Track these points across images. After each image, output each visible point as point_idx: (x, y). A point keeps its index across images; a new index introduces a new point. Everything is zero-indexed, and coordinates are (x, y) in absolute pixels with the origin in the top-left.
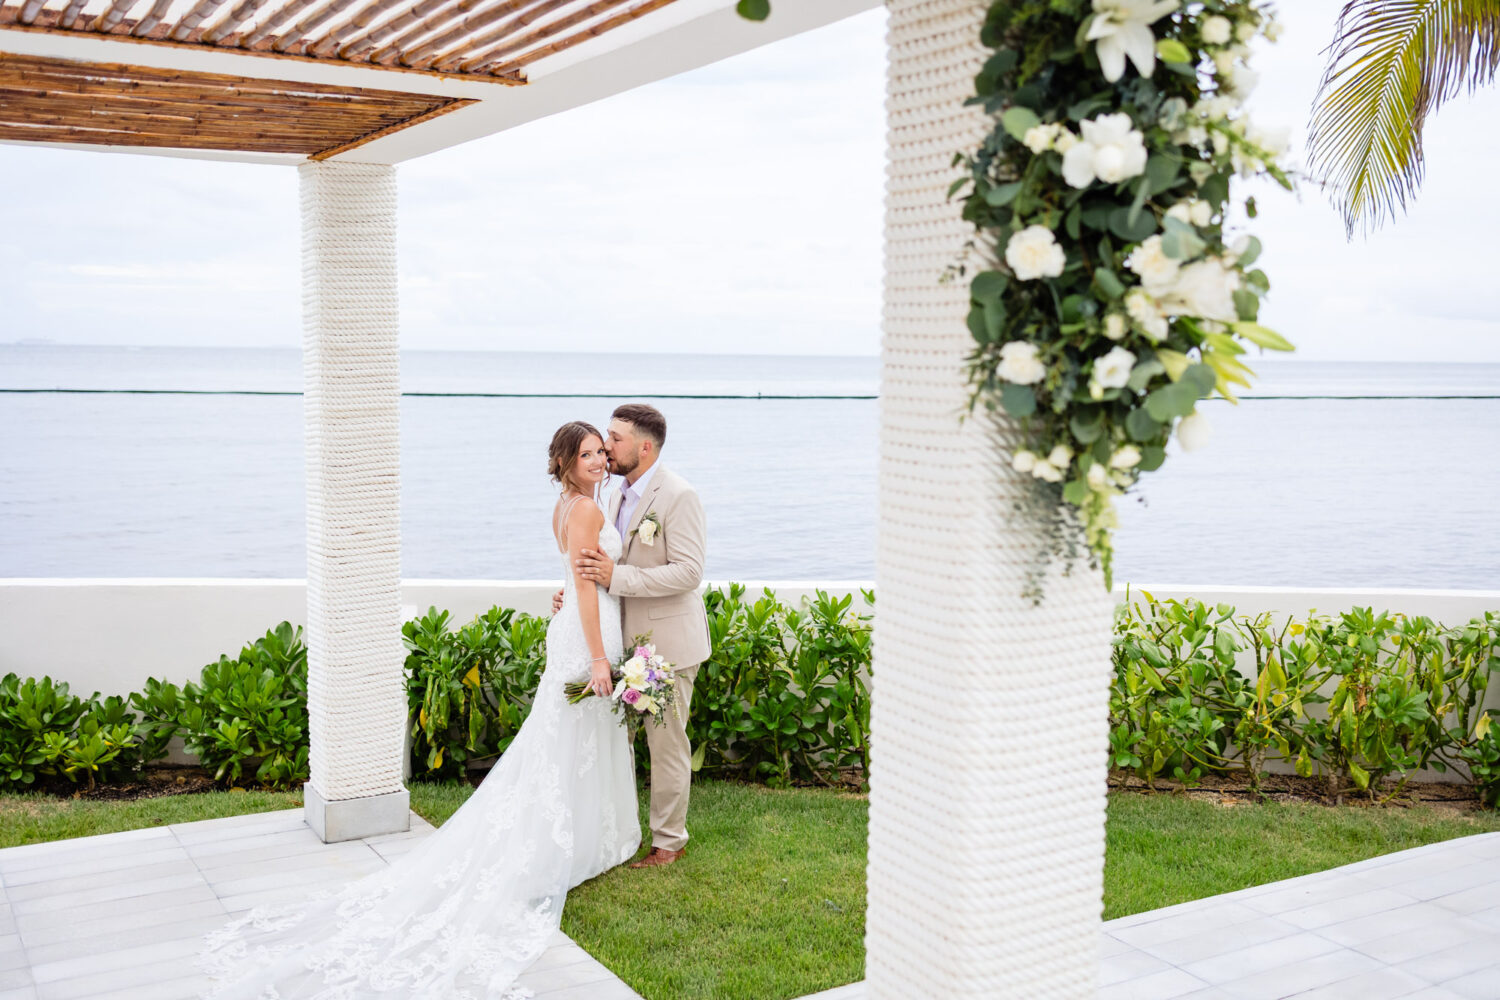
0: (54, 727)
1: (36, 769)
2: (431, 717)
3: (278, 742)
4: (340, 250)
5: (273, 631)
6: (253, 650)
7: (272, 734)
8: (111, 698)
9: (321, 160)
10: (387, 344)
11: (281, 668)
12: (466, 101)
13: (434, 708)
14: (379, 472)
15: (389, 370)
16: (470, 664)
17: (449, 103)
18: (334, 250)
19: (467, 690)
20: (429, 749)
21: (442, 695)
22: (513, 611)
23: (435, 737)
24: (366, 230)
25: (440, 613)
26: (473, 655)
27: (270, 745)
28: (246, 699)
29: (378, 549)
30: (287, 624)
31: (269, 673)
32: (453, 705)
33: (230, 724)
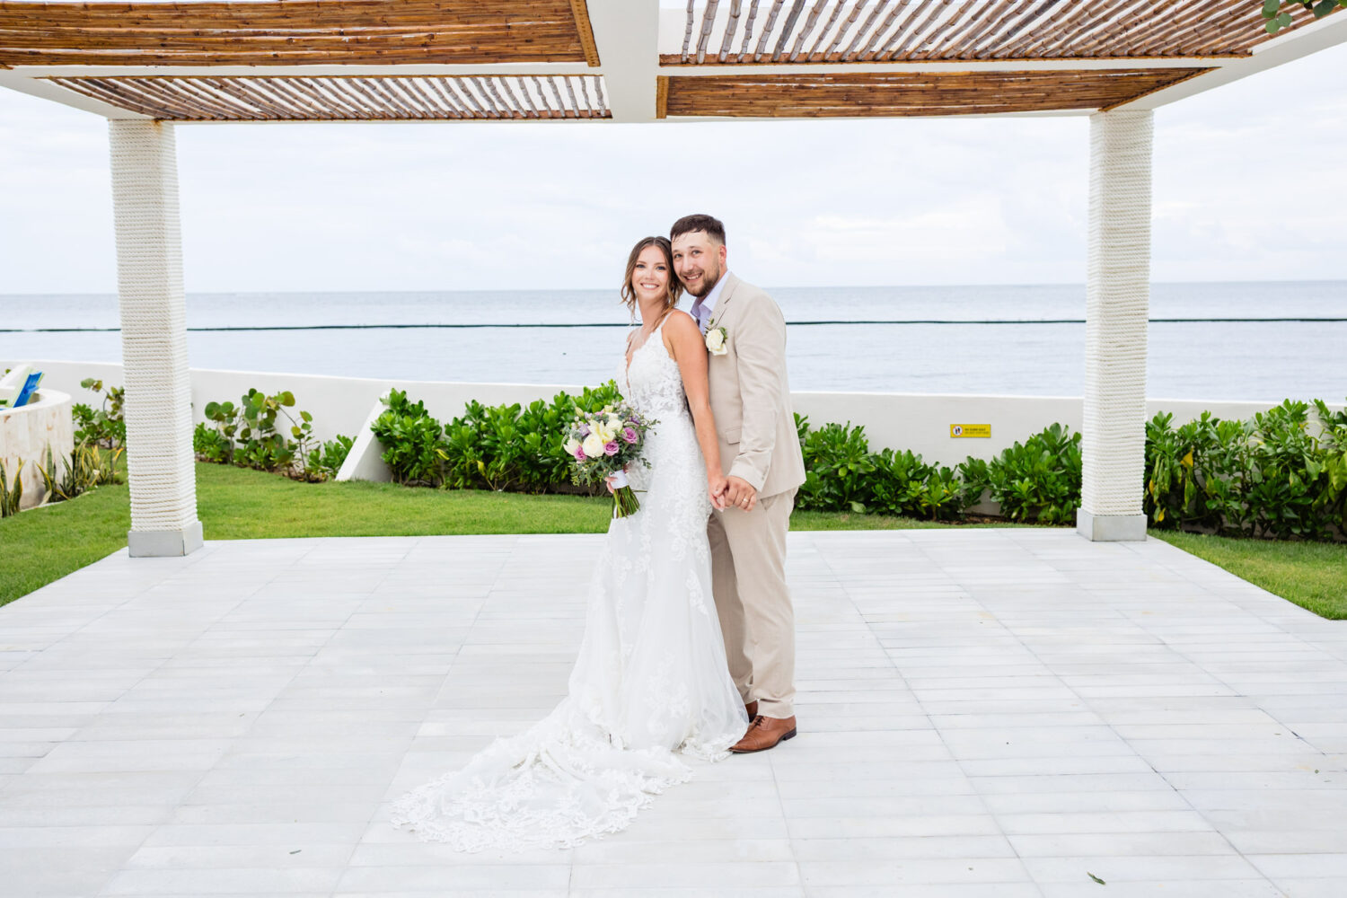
0: (913, 479)
1: (903, 505)
2: (1157, 486)
3: (1052, 496)
4: (1117, 167)
5: (1048, 429)
6: (1036, 438)
7: (1049, 491)
8: (944, 468)
9: (1106, 111)
10: (1144, 225)
11: (1055, 450)
12: (1211, 69)
13: (1160, 478)
14: (1135, 307)
15: (1144, 242)
16: (1185, 450)
17: (1200, 70)
18: (1112, 167)
19: (1184, 468)
20: (1156, 507)
21: (1166, 469)
22: (1218, 420)
23: (1159, 500)
24: (1134, 153)
25: (1165, 415)
26: (1189, 443)
27: (1047, 499)
28: (1033, 467)
29: (1133, 357)
30: (1057, 425)
31: (1047, 453)
32: (1173, 478)
33: (1022, 482)
